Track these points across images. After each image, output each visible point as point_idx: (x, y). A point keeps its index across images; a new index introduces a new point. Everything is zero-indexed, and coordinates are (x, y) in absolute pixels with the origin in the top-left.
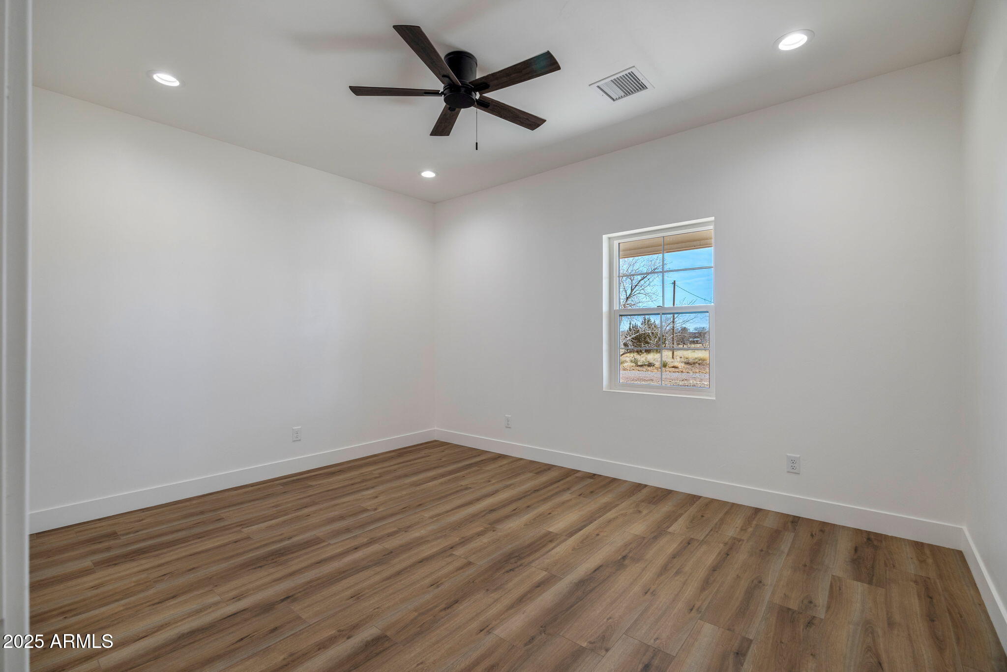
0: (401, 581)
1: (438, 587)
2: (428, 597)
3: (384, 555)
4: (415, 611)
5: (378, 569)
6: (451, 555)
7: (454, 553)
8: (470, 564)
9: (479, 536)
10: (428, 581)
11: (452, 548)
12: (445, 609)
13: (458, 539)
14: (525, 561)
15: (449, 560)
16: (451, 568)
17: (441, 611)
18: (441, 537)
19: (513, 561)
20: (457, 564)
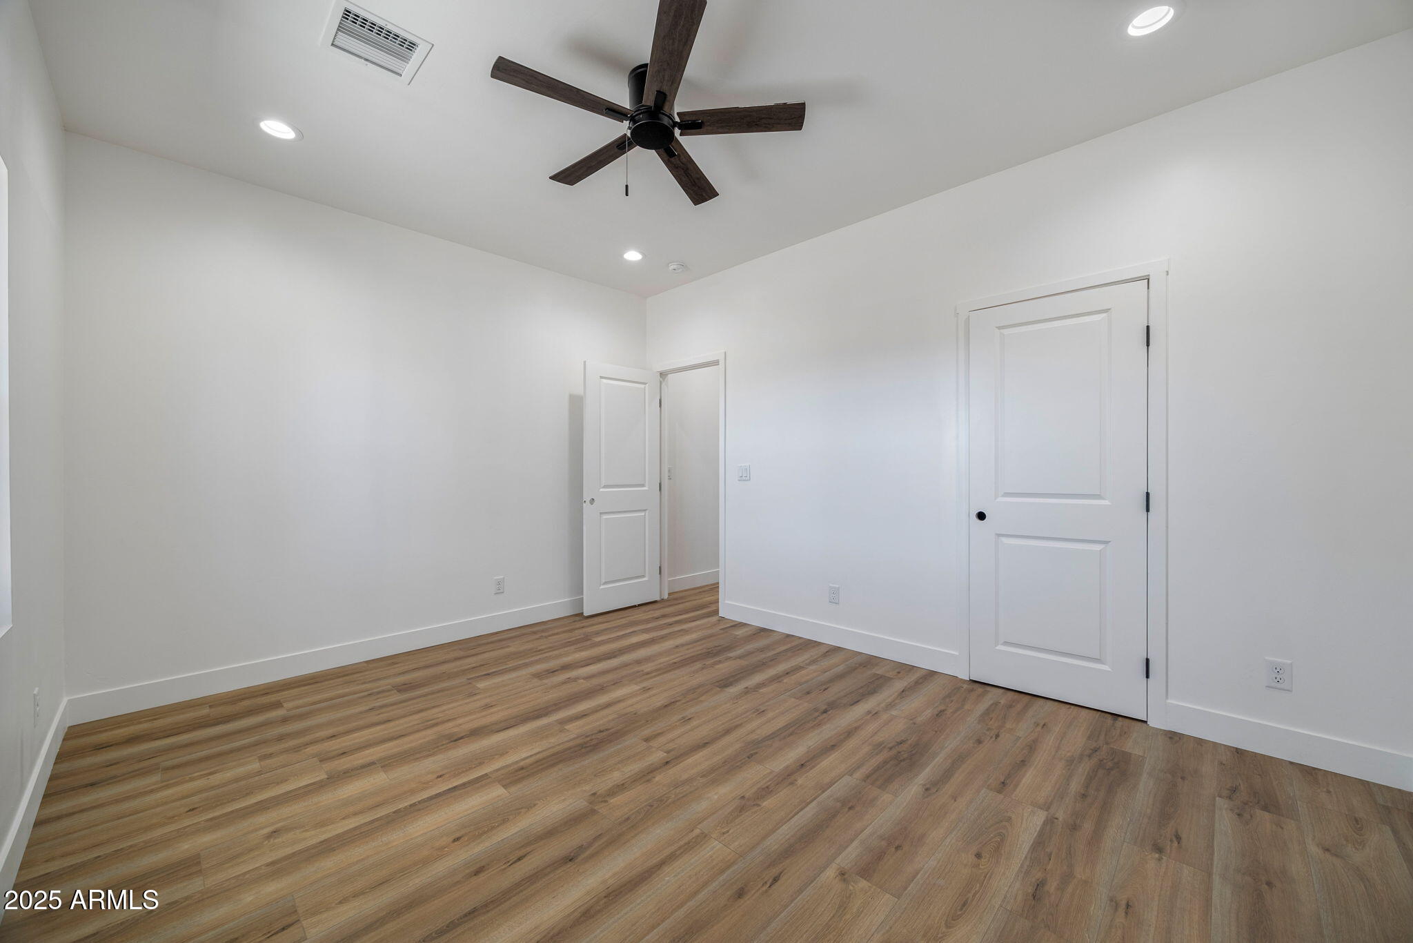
0: (723, 724)
1: (683, 718)
2: (693, 710)
3: (757, 753)
4: (701, 701)
5: (754, 737)
6: (668, 752)
7: (665, 754)
8: (647, 740)
9: (623, 784)
10: (694, 723)
11: (667, 763)
12: (677, 701)
13: (657, 779)
14: (579, 741)
15: (671, 746)
16: (670, 736)
17: (679, 701)
18: (684, 783)
19: (594, 742)
20: (662, 740)
